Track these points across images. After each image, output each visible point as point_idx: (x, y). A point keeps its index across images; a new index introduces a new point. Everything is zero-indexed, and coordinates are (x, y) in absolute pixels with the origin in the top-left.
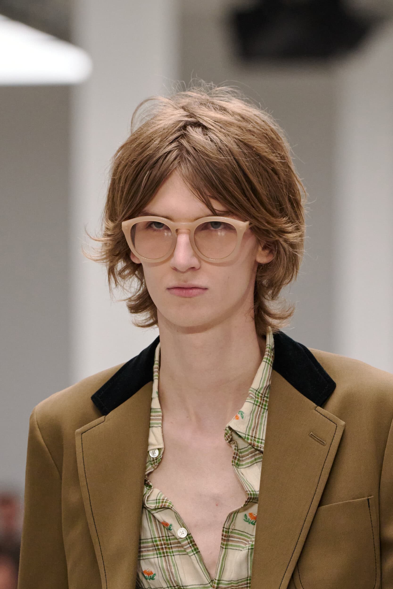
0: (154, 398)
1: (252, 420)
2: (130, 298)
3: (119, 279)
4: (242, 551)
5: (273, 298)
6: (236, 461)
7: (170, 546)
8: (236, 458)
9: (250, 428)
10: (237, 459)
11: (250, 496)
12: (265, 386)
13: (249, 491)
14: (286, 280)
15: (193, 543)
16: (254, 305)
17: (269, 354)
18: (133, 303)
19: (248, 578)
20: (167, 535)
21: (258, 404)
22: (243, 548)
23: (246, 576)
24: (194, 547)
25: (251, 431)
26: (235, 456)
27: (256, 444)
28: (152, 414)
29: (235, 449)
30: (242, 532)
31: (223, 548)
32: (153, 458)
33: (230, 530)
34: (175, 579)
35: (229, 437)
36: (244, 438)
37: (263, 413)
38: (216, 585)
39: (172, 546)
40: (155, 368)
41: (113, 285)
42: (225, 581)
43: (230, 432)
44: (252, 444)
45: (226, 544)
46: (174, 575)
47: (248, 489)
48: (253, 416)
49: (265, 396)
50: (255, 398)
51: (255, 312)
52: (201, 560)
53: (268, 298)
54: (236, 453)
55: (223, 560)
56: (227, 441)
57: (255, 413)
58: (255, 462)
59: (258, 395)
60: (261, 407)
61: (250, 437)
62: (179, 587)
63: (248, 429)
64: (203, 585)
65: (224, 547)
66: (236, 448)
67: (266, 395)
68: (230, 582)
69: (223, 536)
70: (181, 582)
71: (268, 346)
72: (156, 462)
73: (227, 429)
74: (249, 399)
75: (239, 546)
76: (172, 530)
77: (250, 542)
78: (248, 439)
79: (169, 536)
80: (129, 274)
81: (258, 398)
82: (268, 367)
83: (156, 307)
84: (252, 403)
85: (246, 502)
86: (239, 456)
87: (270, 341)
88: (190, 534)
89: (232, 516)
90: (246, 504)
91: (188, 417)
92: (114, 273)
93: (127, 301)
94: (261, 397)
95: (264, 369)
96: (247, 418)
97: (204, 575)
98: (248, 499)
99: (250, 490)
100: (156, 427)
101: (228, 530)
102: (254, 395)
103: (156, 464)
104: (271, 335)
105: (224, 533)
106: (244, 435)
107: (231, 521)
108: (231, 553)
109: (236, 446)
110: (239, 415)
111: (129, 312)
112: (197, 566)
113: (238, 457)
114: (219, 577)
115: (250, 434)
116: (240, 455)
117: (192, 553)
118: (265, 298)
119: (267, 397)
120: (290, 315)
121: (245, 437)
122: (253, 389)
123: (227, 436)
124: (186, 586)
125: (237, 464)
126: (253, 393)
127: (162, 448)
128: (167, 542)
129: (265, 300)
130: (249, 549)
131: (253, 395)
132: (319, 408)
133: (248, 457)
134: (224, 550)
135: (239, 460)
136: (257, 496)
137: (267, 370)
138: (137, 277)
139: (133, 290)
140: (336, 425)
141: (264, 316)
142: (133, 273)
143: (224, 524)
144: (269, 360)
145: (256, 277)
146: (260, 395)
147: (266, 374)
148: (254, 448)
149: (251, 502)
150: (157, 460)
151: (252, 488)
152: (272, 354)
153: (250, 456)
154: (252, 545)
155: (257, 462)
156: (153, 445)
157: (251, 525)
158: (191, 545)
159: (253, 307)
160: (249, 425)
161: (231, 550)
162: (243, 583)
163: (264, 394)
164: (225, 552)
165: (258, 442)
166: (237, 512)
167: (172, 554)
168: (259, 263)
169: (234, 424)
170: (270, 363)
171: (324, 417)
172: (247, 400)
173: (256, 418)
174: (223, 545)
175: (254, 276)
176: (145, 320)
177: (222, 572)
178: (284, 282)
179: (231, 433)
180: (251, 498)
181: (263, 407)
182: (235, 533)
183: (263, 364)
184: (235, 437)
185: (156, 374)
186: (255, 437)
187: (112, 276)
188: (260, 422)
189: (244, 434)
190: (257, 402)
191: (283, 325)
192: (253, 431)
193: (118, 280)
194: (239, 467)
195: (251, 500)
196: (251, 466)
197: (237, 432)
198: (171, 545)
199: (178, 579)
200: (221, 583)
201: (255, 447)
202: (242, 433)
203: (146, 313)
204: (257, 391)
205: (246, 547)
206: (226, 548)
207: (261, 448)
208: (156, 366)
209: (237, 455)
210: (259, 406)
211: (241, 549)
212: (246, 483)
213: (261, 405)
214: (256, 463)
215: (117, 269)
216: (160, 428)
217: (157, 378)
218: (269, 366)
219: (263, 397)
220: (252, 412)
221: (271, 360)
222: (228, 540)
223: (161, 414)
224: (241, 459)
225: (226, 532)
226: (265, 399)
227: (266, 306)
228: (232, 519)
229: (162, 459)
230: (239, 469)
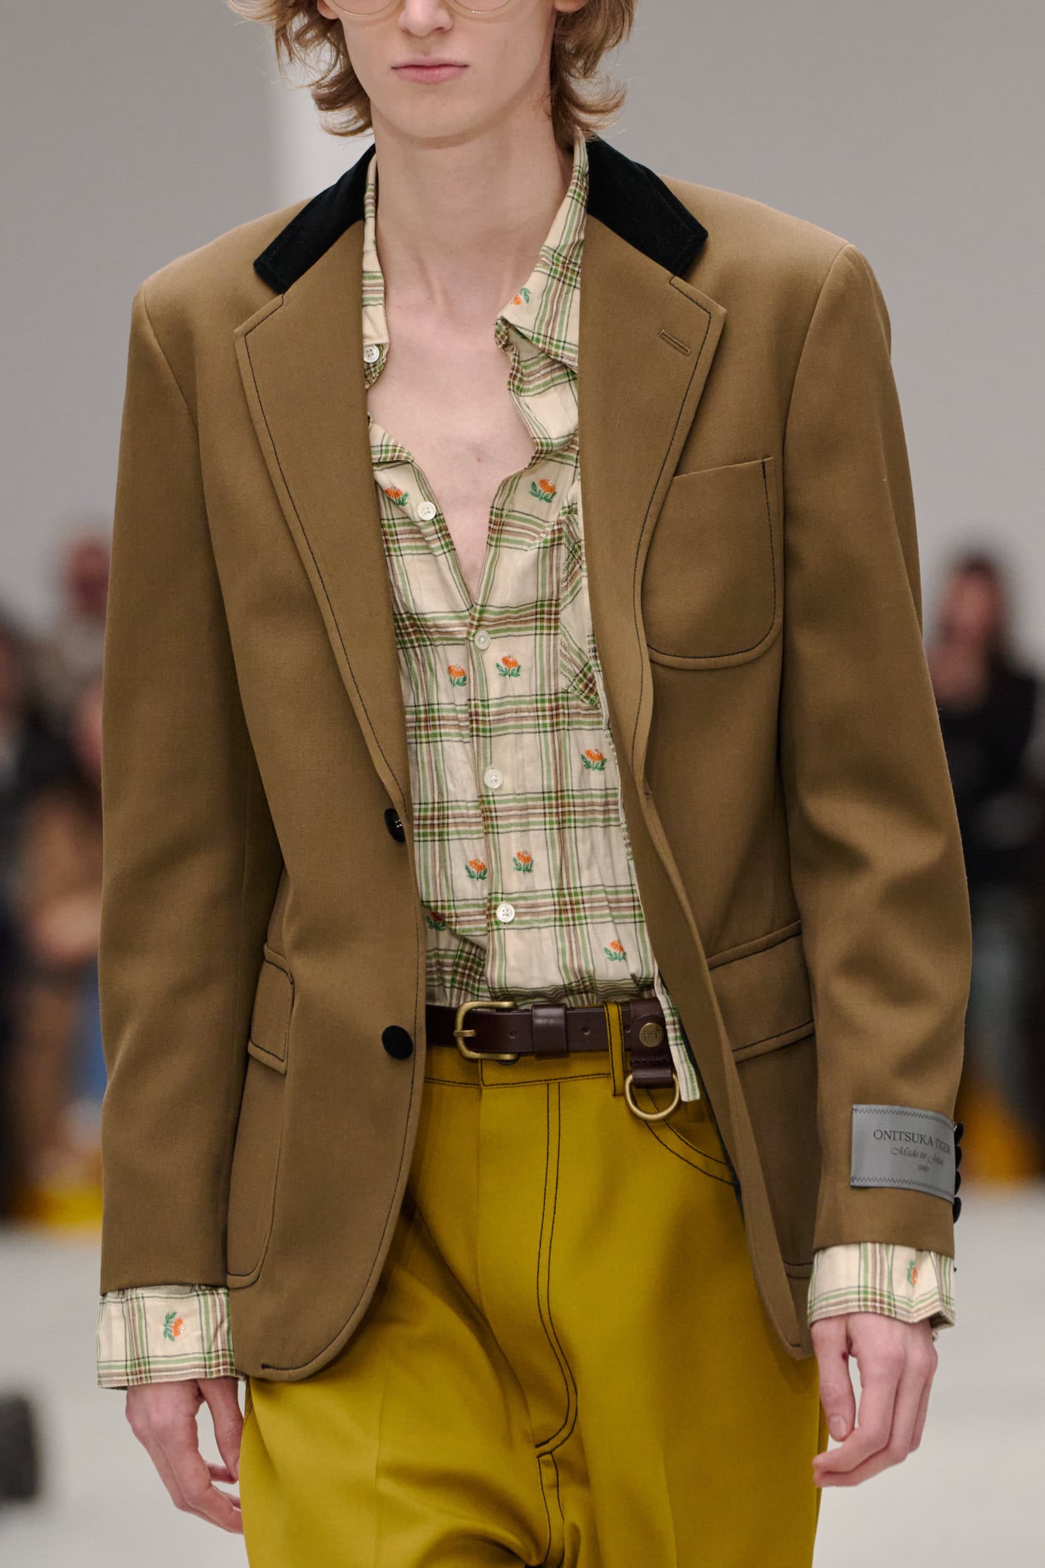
0: (367, 252)
1: (546, 306)
2: (318, 82)
3: (296, 46)
4: (526, 551)
5: (585, 74)
6: (516, 383)
7: (395, 538)
8: (515, 376)
9: (541, 321)
10: (518, 379)
11: (540, 448)
12: (570, 241)
13: (539, 438)
14: (611, 41)
15: (444, 533)
16: (551, 89)
17: (579, 183)
18: (325, 91)
19: (539, 603)
20: (390, 517)
21: (557, 276)
22: (530, 545)
23: (535, 600)
24: (444, 539)
25: (543, 327)
26: (514, 372)
27: (554, 350)
28: (366, 282)
29: (514, 360)
30: (528, 515)
31: (491, 545)
32: (368, 364)
33: (505, 512)
34: (404, 599)
35: (502, 337)
36: (531, 339)
37: (567, 293)
38: (477, 615)
39: (399, 537)
40: (368, 198)
41: (285, 58)
42: (496, 607)
43: (504, 327)
44: (546, 351)
45: (497, 538)
46: (402, 591)
47: (536, 434)
48: (547, 297)
49: (570, 262)
50: (550, 264)
51: (551, 102)
52: (457, 564)
53: (577, 75)
54: (516, 368)
55: (490, 570)
56: (500, 346)
57: (552, 292)
58: (552, 384)
59: (558, 260)
60: (564, 283)
61: (542, 338)
62: (409, 615)
63: (538, 322)
64: (455, 612)
65: (494, 543)
66: (517, 358)
67: (573, 261)
68: (504, 610)
69: (490, 522)
70: (414, 605)
71: (578, 168)
72: (375, 371)
73: (499, 322)
74: (540, 267)
75: (522, 543)
76: (407, 506)
77: (542, 535)
78: (538, 340)
79: (393, 519)
80: (317, 37)
81: (557, 265)
82: (576, 206)
83: (369, 99)
84: (546, 274)
85: (533, 458)
86: (522, 374)
87: (581, 158)
88: (440, 515)
89: (508, 485)
90: (534, 461)
91: (429, 298)
92: (287, 36)
93: (313, 87)
94: (564, 263)
95: (569, 211)
96: (536, 302)
97: (458, 594)
98: (536, 453)
99: (541, 437)
100: (373, 305)
101: (500, 512)
102: (551, 259)
103: (374, 375)
104: (582, 146)
105: (493, 518)
106: (531, 334)
107: (506, 496)
108: (505, 553)
109: (515, 355)
110: (522, 297)
111: (317, 108)
112: (448, 576)
113: (519, 375)
114: (484, 599)
115: (543, 332)
116: (524, 371)
117: (442, 551)
118: (571, 75)
119: (575, 264)
120: (617, 105)
121: (533, 337)
122: (549, 248)
123: (499, 336)
124: (422, 614)
125: (518, 387)
126: (548, 256)
127: (386, 344)
128: (390, 530)
129: (571, 79)
130: (539, 548)
131: (546, 258)
132: (677, 280)
133: (538, 375)
134: (493, 549)
135: (521, 380)
136: (554, 449)
137: (574, 213)
138: (331, 42)
139: (324, 67)
140: (710, 314)
141: (570, 109)
142: (323, 35)
143: (494, 501)
144: (579, 195)
145: (554, 36)
146: (561, 259)
147: (572, 221)
148: (550, 357)
149: (543, 458)
150: (377, 367)
151: (544, 432)
152: (585, 184)
153: (543, 372)
154: (546, 541)
155: (557, 385)
156: (369, 338)
157: (544, 502)
158: (440, 535)
159: (548, 92)
160: (541, 314)
161: (506, 549)
162: (528, 612)
163: (568, 258)
164: (495, 553)
165: (557, 347)
166: (519, 476)
167: (399, 553)
168: (559, 12)
169: (511, 313)
170: (580, 200)
171: (686, 298)
172: (536, 269)
173: (553, 301)
174: (492, 539)
175: (551, 34)
176: (347, 122)
177: (489, 589)
178: (607, 46)
179: (507, 329)
180: (541, 452)
181: (567, 281)
182: (515, 518)
183: (567, 201)
184: (514, 337)
185: (369, 209)
186: (551, 338)
187: (282, 43)
188: (560, 310)
189: (530, 331)
190: (556, 271)
191: (606, 123)
192: (548, 326)
193: (294, 50)
194: (522, 394)
195: (543, 456)
196: (544, 391)
197: (519, 329)
198: (397, 535)
199: (408, 600)
200: (487, 611)
201: (552, 357)
202: (527, 330)
203: (348, 110)
204: (555, 251)
205: (536, 544)
206: (496, 546)
207: (562, 357)
208: (370, 193)
209: (517, 371)
210: (559, 280)
211: (525, 547)
212: (535, 423)
213: (562, 279)
214: (554, 386)
215: (291, 28)
216: (381, 307)
217: (373, 215)
218: (579, 205)
219: (568, 264)
220: (546, 290)
221: (582, 194)
222: (501, 531)
223: (381, 281)
224: (525, 379)
225: (497, 515)
226: (571, 266)
227: (572, 91)
228: (507, 491)
229: (384, 364)
230: (521, 398)
